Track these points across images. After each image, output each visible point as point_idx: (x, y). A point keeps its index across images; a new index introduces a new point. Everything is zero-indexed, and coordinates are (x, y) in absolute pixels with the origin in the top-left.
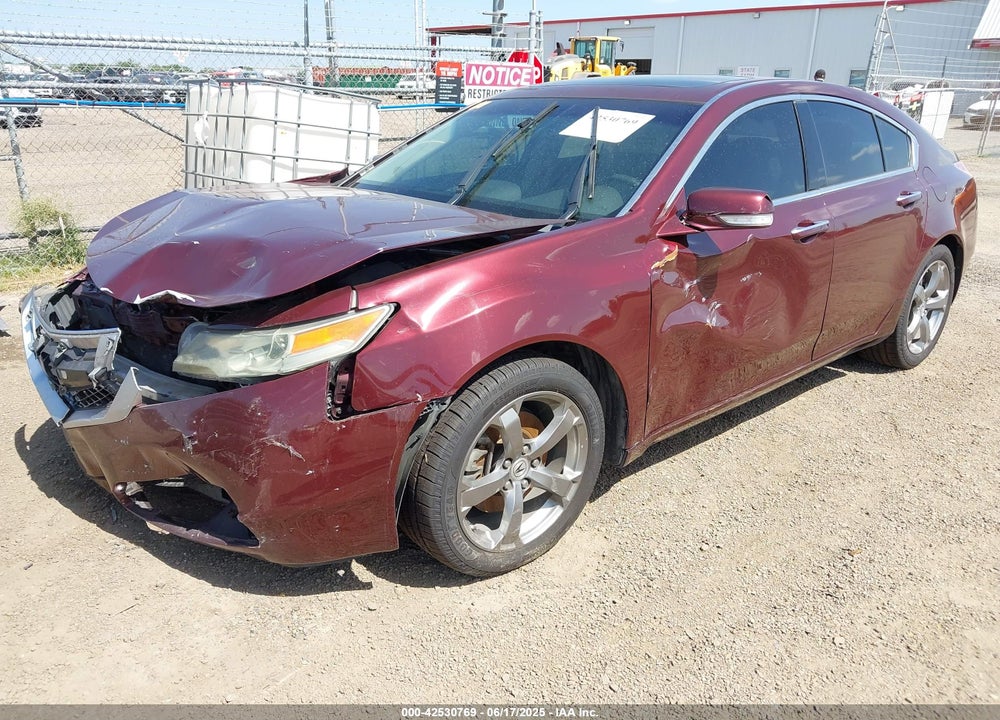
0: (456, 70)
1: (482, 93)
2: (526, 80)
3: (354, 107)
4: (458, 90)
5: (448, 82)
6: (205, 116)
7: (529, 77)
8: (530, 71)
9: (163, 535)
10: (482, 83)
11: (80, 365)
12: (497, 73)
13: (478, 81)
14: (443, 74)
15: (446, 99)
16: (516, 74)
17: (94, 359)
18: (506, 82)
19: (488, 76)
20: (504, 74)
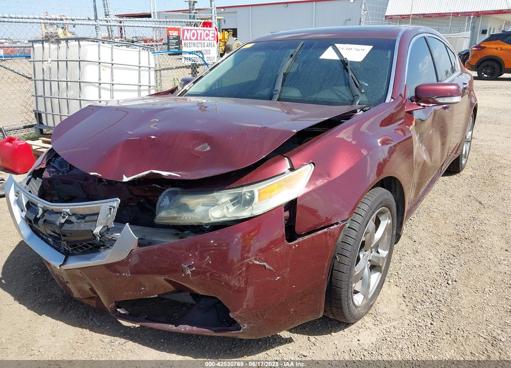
0: (177, 32)
1: (191, 44)
2: (212, 37)
3: (141, 52)
4: (179, 43)
5: (174, 39)
6: (49, 62)
7: (213, 35)
8: (213, 32)
9: (135, 328)
10: (190, 39)
11: (83, 226)
12: (197, 34)
13: (188, 38)
14: (171, 34)
15: (173, 48)
16: (207, 33)
17: (96, 221)
18: (202, 39)
19: (193, 36)
20: (201, 34)
